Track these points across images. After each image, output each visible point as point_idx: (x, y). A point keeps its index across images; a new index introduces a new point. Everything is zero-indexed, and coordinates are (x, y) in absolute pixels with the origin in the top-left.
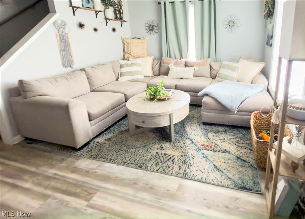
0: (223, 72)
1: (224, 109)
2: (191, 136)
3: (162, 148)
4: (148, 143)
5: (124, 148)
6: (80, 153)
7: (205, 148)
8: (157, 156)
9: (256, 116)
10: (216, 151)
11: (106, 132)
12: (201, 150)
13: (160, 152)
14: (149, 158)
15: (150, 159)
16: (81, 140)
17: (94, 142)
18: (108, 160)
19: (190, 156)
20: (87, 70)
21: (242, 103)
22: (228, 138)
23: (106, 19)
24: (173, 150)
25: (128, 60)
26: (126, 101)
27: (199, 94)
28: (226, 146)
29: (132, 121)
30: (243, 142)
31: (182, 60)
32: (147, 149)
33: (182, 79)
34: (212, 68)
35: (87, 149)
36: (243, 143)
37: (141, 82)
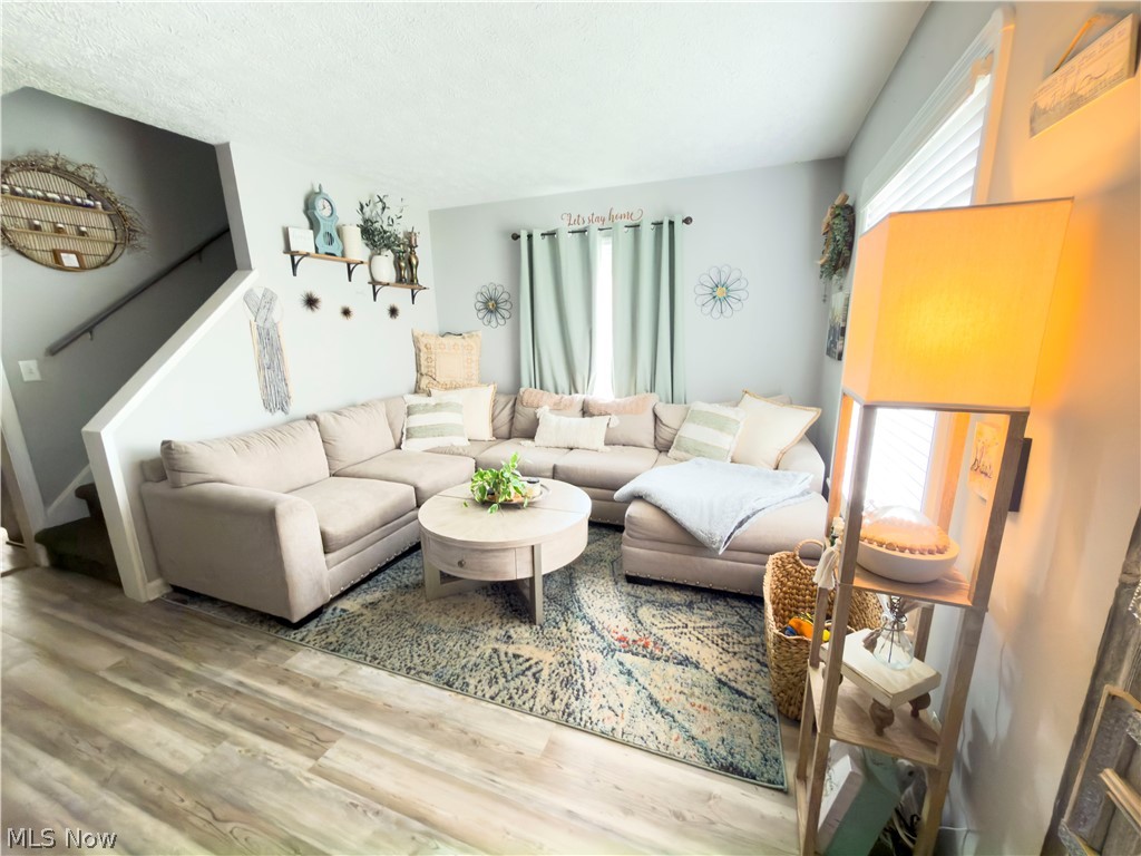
0: (691, 432)
1: (689, 541)
2: (590, 613)
3: (509, 637)
4: (473, 622)
5: (409, 632)
6: (299, 636)
7: (627, 649)
8: (496, 661)
9: (781, 566)
10: (658, 659)
11: (365, 586)
12: (617, 653)
13: (502, 648)
14: (471, 663)
15: (476, 665)
16: (303, 603)
17: (335, 609)
18: (368, 659)
19: (585, 666)
20: (322, 418)
21: (741, 524)
22: (698, 625)
23: (374, 283)
24: (537, 646)
25: (429, 395)
26: (418, 506)
27: (617, 495)
28: (689, 646)
29: (433, 561)
30: (741, 639)
31: (574, 395)
32: (467, 637)
33: (571, 449)
34: (658, 422)
35: (317, 626)
36: (740, 643)
37: (460, 454)
